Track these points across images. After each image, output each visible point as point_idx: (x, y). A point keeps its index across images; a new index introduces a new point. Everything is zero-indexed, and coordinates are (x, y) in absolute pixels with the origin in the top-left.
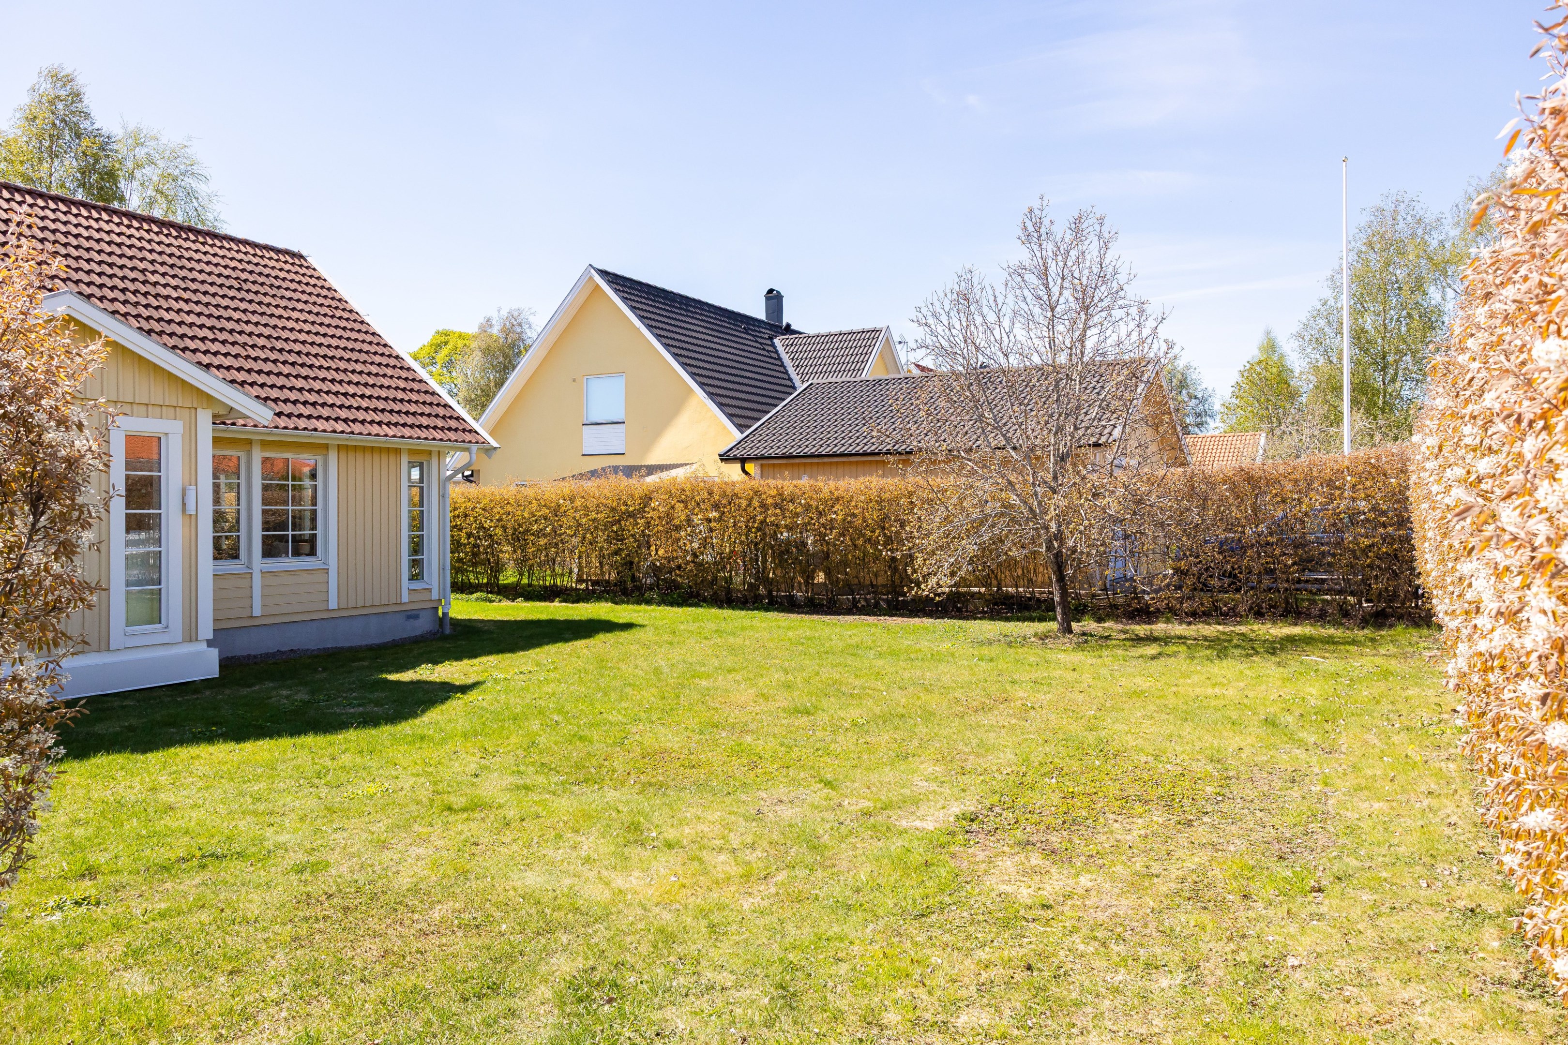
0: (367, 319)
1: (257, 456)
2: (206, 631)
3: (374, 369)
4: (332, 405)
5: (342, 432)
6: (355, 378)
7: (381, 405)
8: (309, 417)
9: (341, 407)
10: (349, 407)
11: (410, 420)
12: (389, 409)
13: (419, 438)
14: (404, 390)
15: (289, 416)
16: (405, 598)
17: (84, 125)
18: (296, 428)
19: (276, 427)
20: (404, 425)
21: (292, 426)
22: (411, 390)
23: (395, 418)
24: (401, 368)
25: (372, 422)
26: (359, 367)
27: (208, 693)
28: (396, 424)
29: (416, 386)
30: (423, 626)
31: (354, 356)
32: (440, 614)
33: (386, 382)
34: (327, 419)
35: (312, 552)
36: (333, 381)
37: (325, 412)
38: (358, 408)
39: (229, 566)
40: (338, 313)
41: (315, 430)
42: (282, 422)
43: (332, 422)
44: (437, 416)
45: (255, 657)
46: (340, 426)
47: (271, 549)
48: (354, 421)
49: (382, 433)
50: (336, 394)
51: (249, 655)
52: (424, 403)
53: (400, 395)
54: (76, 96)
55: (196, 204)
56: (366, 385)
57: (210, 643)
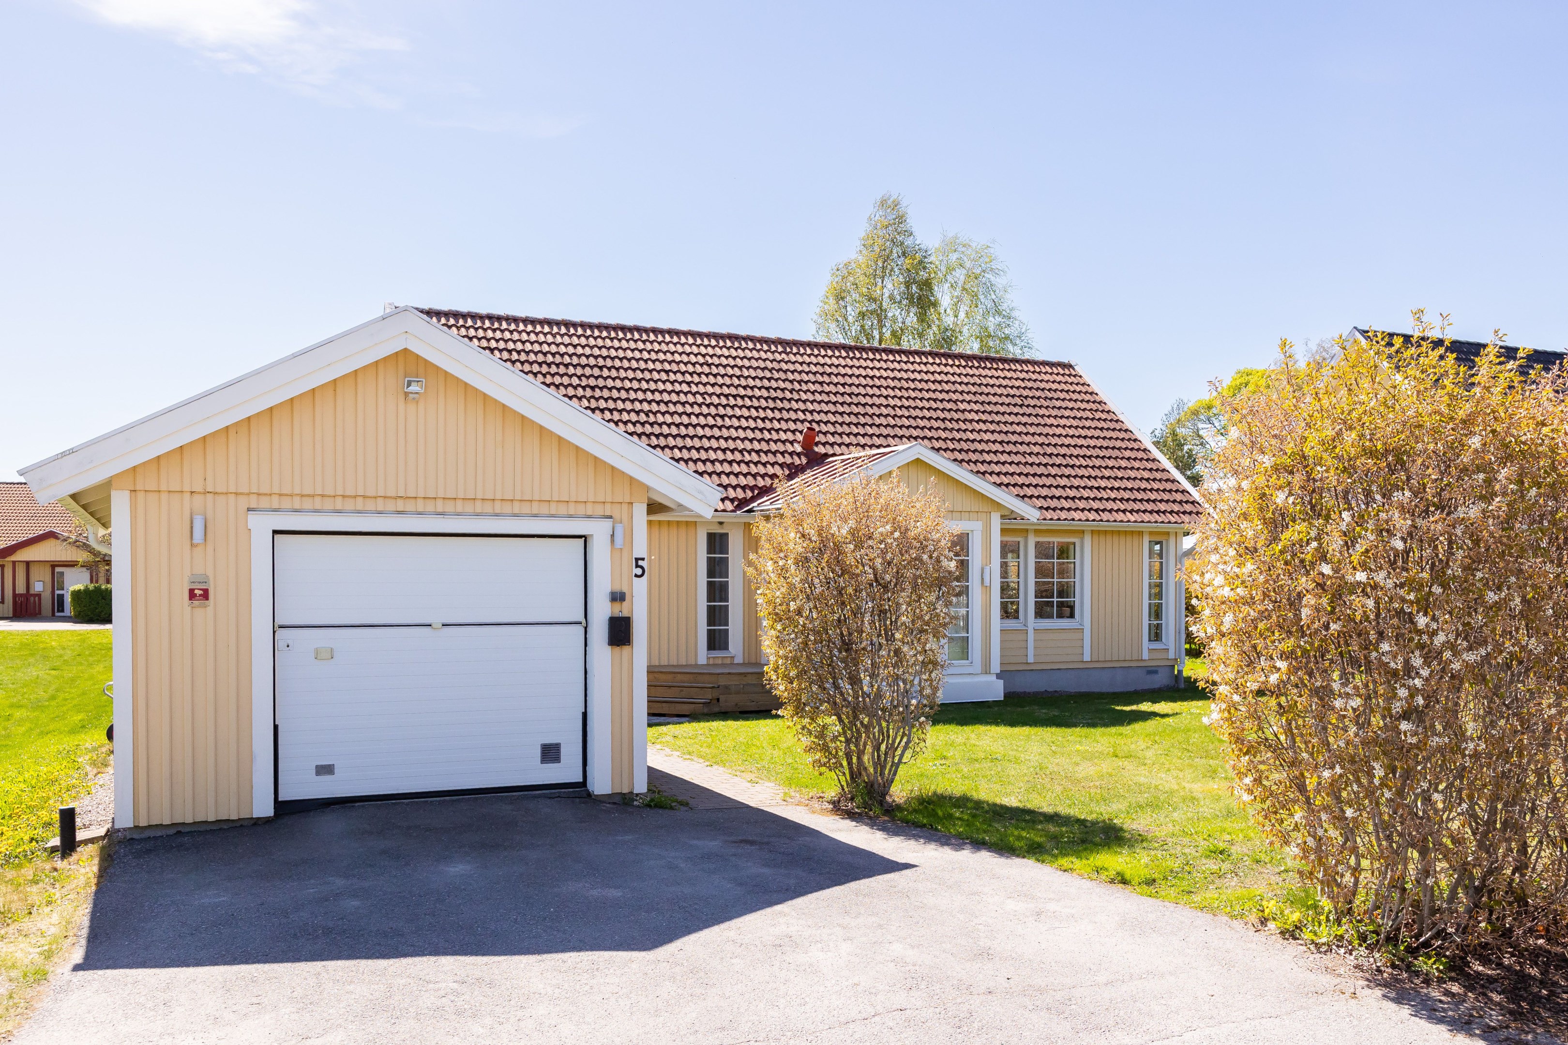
0: (1121, 418)
1: (1032, 540)
2: (996, 668)
3: (1123, 463)
4: (1087, 499)
5: (1094, 520)
6: (1107, 473)
7: (1126, 495)
8: (1069, 509)
9: (1094, 499)
10: (1101, 499)
11: (1150, 507)
12: (1133, 498)
13: (1156, 522)
14: (1147, 480)
15: (1054, 509)
16: (1146, 656)
17: (909, 242)
18: (1059, 519)
19: (1045, 519)
20: (1144, 512)
21: (1056, 517)
22: (1154, 480)
23: (1136, 506)
24: (1147, 460)
25: (1117, 511)
26: (1111, 463)
27: (996, 709)
28: (1138, 511)
29: (1158, 475)
30: (1161, 680)
31: (1107, 453)
32: (1176, 672)
33: (1133, 474)
34: (1083, 510)
35: (1072, 616)
36: (1089, 477)
37: (1082, 504)
38: (1107, 500)
39: (1011, 624)
40: (1098, 415)
41: (1073, 520)
42: (1049, 515)
43: (1086, 512)
44: (1174, 501)
45: (1029, 693)
46: (1092, 516)
47: (1041, 612)
48: (1103, 511)
49: (1126, 520)
50: (1091, 488)
51: (1025, 692)
52: (1164, 491)
53: (1144, 485)
54: (901, 219)
55: (994, 297)
56: (1116, 478)
57: (998, 676)
